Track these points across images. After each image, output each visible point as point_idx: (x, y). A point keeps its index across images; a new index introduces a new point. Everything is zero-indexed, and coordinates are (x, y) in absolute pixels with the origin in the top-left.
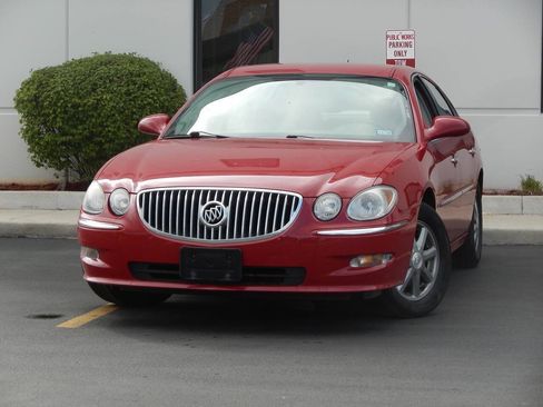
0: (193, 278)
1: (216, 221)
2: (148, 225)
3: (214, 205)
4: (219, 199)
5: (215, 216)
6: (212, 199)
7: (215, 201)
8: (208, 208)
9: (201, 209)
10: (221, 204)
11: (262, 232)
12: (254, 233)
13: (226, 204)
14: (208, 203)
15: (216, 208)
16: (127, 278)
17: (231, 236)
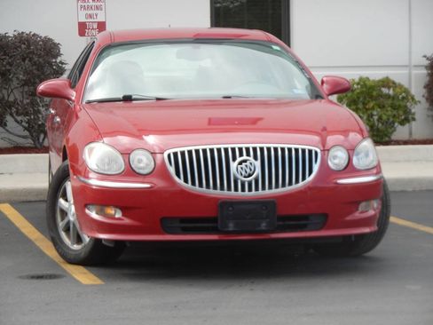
0: (231, 229)
1: (250, 175)
2: (181, 181)
3: (245, 161)
4: (248, 155)
5: (248, 171)
6: (241, 155)
7: (245, 157)
8: (240, 163)
9: (233, 165)
10: (251, 158)
11: (290, 184)
12: (284, 185)
13: (256, 158)
14: (239, 159)
15: (248, 163)
16: (160, 233)
17: (264, 188)
